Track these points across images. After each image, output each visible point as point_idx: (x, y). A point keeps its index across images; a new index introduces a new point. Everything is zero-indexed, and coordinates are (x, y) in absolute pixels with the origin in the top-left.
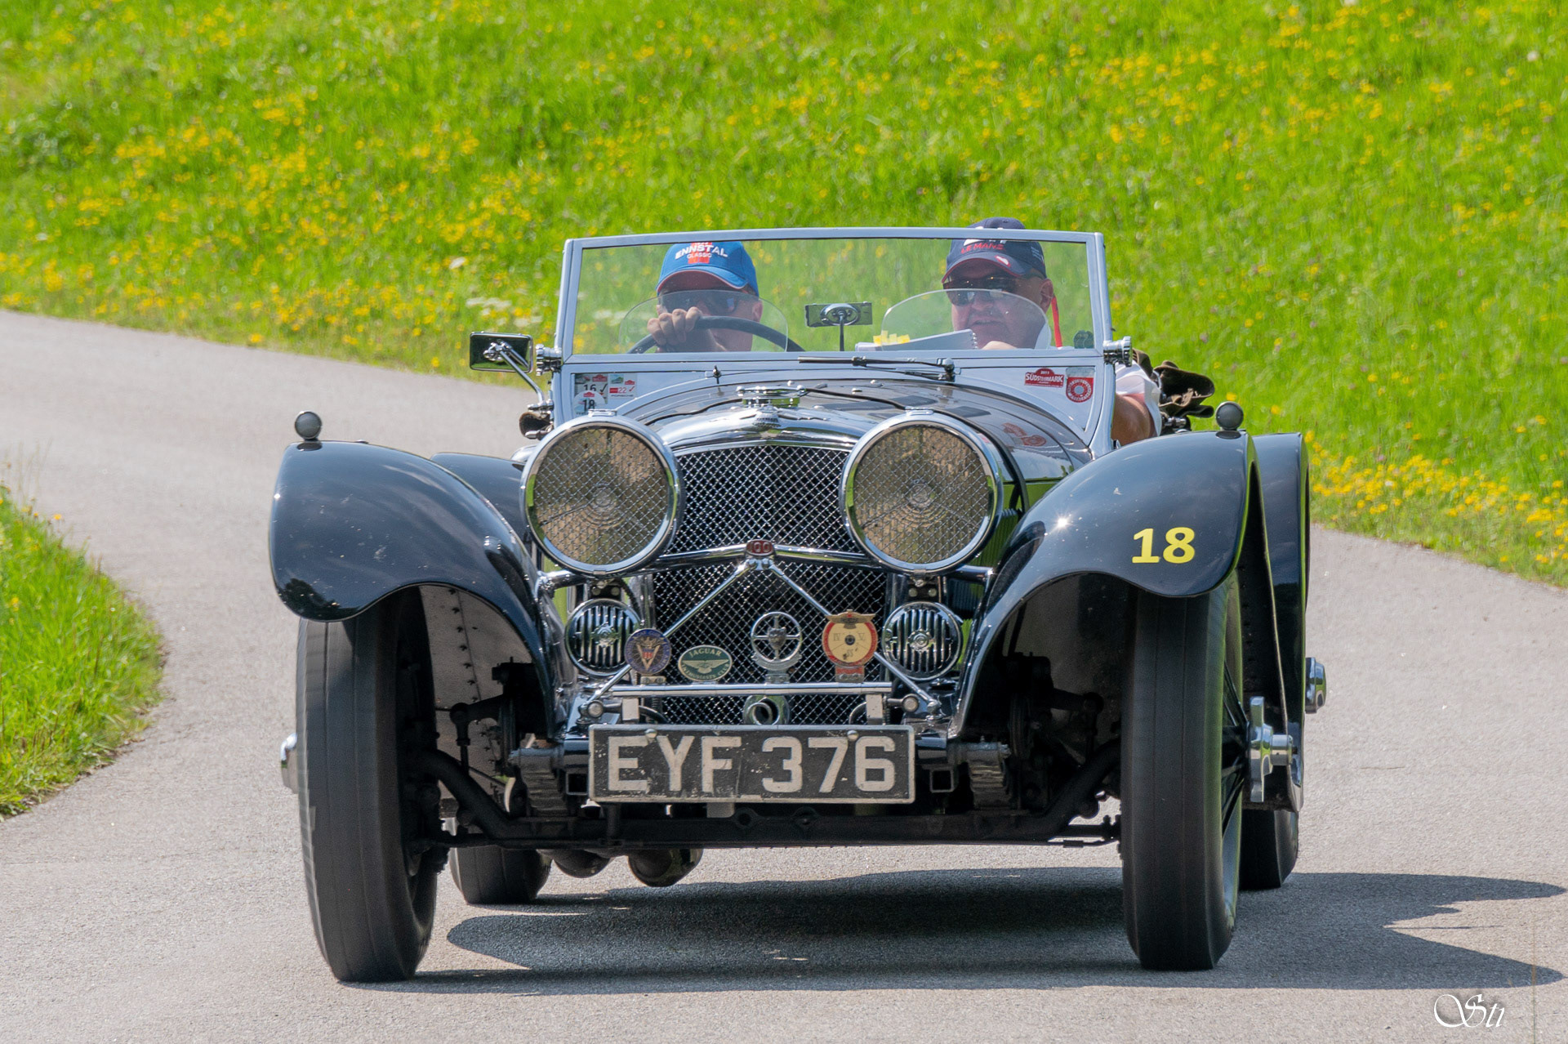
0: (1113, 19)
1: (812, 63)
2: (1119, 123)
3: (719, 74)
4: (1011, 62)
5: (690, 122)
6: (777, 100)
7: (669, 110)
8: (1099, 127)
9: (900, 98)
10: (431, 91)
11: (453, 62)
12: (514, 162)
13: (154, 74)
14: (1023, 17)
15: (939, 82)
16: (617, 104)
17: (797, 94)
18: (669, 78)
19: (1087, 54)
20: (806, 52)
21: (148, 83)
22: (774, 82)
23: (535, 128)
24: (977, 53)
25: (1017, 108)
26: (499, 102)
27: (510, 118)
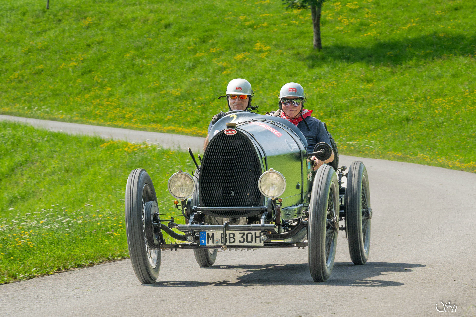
0: (435, 92)
1: (382, 100)
2: (437, 109)
3: (366, 102)
4: (417, 99)
5: (361, 110)
6: (376, 106)
7: (357, 108)
8: (433, 110)
9: (398, 105)
10: (315, 104)
11: (319, 100)
12: (330, 117)
13: (265, 102)
14: (419, 92)
15: (405, 103)
16: (348, 107)
17: (380, 105)
18: (357, 102)
19: (431, 98)
20: (381, 98)
21: (265, 104)
22: (375, 103)
23: (334, 111)
24: (411, 98)
25: (419, 108)
26: (327, 106)
27: (329, 109)
